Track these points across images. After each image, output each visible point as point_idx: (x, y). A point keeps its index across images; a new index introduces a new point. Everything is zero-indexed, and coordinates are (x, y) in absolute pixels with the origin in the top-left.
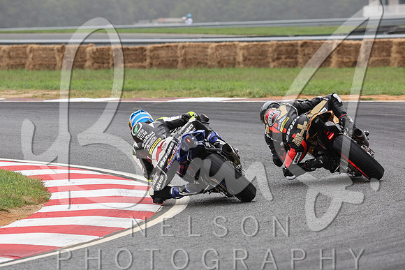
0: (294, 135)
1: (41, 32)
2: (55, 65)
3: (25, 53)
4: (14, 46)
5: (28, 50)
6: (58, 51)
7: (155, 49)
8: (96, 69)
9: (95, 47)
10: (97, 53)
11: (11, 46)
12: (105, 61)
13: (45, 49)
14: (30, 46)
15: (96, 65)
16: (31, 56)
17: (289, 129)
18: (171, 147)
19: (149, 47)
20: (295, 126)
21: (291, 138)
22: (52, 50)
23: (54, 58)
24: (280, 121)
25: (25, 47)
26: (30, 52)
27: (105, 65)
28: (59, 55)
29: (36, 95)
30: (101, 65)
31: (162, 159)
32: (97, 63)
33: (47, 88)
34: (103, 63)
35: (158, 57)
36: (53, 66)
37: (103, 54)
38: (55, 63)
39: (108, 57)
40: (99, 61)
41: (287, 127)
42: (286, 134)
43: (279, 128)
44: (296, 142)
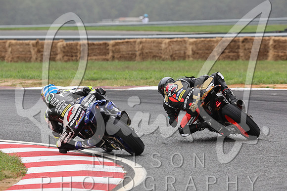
0: (191, 103)
1: (18, 29)
2: (31, 58)
3: (4, 48)
5: (7, 45)
6: (33, 45)
7: (117, 44)
8: (66, 61)
9: (65, 43)
10: (67, 48)
12: (74, 54)
13: (22, 44)
14: (9, 41)
15: (66, 58)
16: (10, 50)
17: (186, 99)
18: (79, 112)
19: (111, 42)
20: (191, 97)
21: (188, 106)
22: (28, 44)
23: (30, 52)
24: (179, 93)
25: (4, 42)
26: (9, 46)
27: (74, 58)
28: (34, 49)
29: (14, 83)
30: (70, 58)
31: (72, 120)
32: (67, 56)
33: (24, 77)
34: (72, 56)
35: (119, 51)
36: (29, 58)
37: (72, 48)
38: (30, 56)
39: (76, 51)
40: (68, 54)
41: (184, 97)
42: (184, 103)
43: (177, 98)
44: (192, 109)
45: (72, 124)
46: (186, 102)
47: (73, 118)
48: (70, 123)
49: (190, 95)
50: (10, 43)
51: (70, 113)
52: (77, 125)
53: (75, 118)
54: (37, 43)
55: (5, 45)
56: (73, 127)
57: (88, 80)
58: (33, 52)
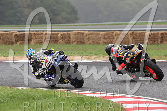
0: (127, 58)
1: (121, 24)
2: (129, 42)
3: (112, 36)
4: (107, 32)
5: (114, 34)
6: (130, 34)
8: (151, 44)
10: (151, 36)
11: (105, 32)
12: (156, 40)
14: (115, 32)
15: (151, 42)
17: (124, 56)
18: (51, 60)
20: (127, 55)
21: (125, 59)
22: (127, 34)
23: (128, 38)
24: (120, 52)
25: (112, 33)
26: (115, 35)
27: (156, 42)
28: (131, 37)
30: (154, 42)
31: (48, 65)
32: (152, 41)
34: (155, 41)
36: (128, 43)
37: (155, 36)
38: (128, 41)
39: (157, 38)
40: (153, 40)
41: (123, 54)
42: (123, 57)
43: (118, 55)
44: (127, 61)
45: (48, 66)
46: (124, 57)
47: (49, 64)
48: (47, 66)
49: (126, 53)
50: (116, 33)
51: (47, 61)
52: (50, 67)
53: (50, 64)
54: (133, 33)
55: (113, 35)
56: (48, 68)
57: (165, 56)
58: (130, 39)
